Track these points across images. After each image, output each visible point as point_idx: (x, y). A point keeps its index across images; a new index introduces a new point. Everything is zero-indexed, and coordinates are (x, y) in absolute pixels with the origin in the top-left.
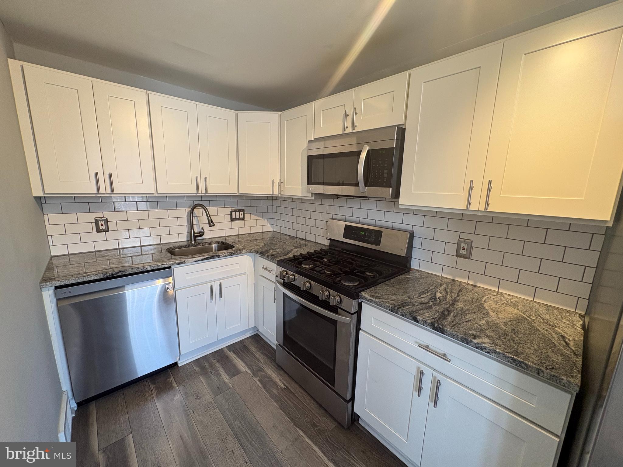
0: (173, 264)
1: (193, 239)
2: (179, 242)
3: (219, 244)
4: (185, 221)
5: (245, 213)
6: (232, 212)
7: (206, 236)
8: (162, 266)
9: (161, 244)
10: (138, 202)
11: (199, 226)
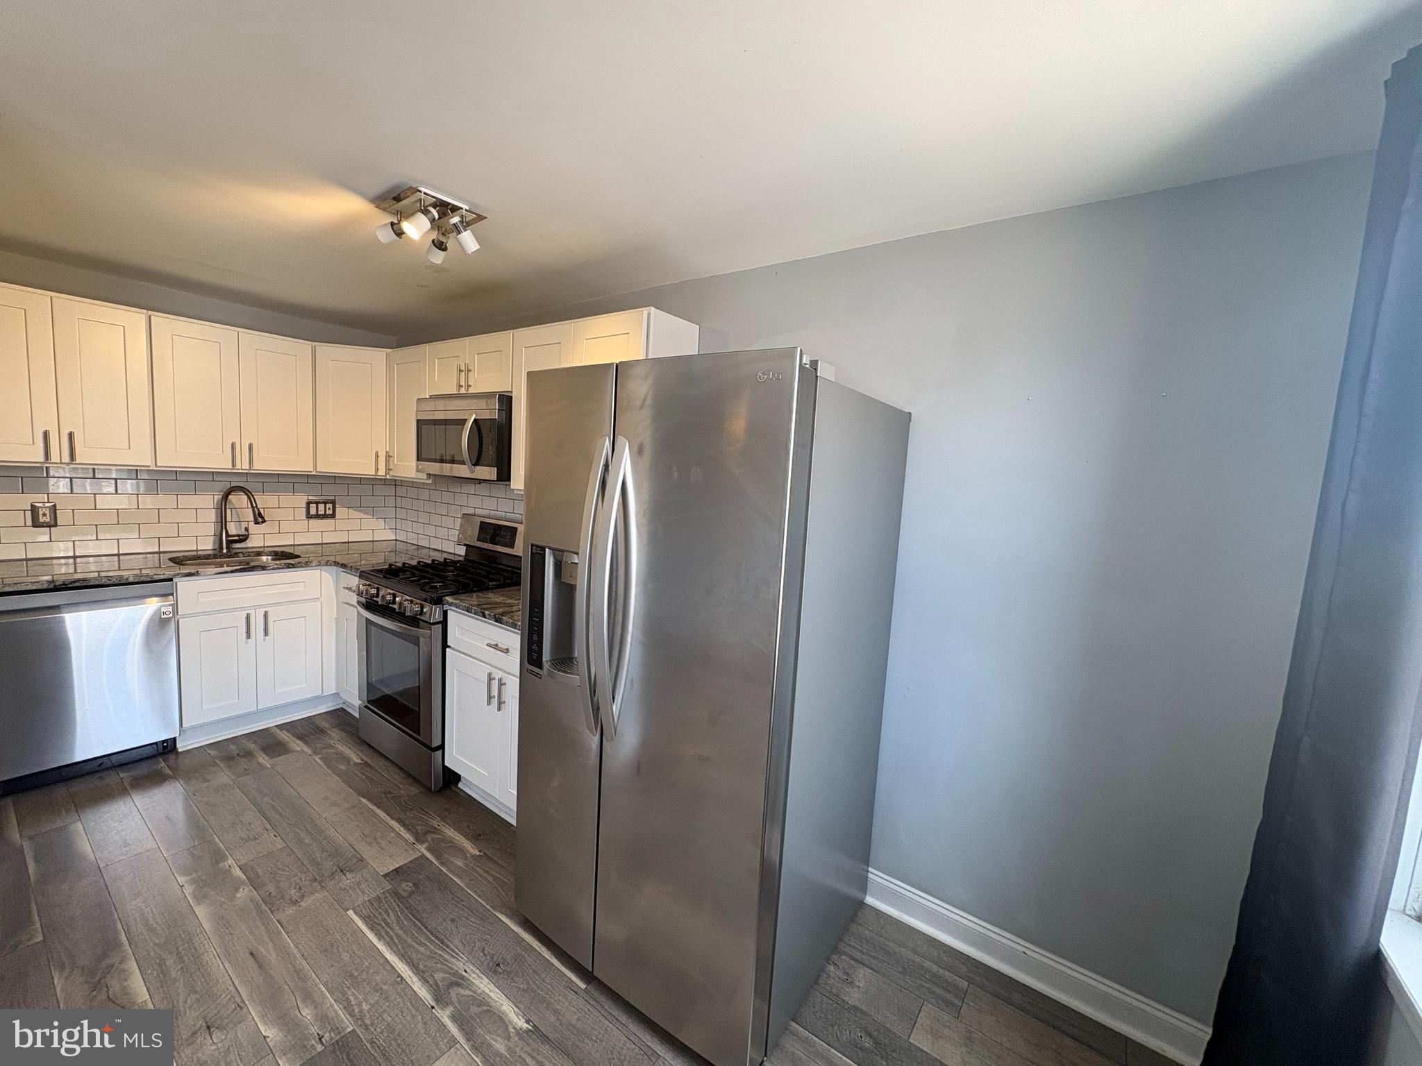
0: (175, 575)
1: (225, 546)
2: (197, 551)
3: (276, 555)
4: (212, 516)
5: (337, 506)
6: (308, 504)
7: (254, 542)
8: (156, 577)
9: (159, 553)
10: (118, 481)
11: (240, 525)
